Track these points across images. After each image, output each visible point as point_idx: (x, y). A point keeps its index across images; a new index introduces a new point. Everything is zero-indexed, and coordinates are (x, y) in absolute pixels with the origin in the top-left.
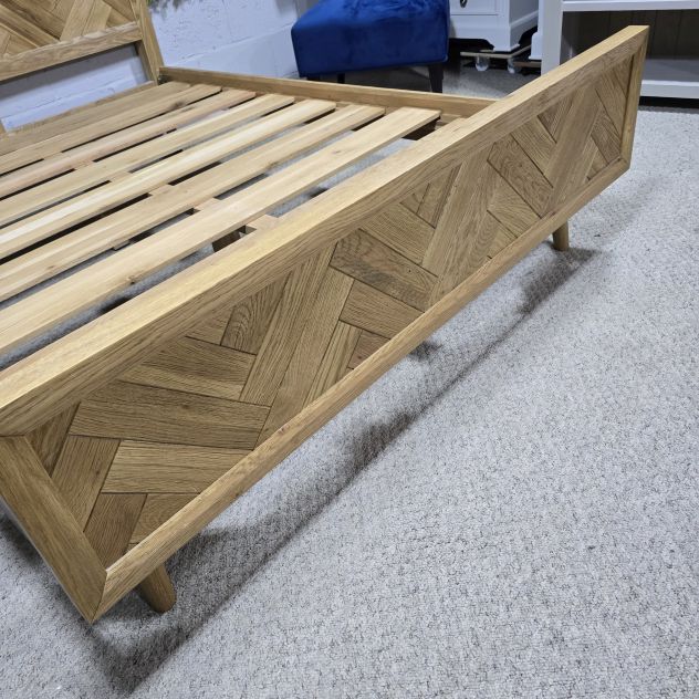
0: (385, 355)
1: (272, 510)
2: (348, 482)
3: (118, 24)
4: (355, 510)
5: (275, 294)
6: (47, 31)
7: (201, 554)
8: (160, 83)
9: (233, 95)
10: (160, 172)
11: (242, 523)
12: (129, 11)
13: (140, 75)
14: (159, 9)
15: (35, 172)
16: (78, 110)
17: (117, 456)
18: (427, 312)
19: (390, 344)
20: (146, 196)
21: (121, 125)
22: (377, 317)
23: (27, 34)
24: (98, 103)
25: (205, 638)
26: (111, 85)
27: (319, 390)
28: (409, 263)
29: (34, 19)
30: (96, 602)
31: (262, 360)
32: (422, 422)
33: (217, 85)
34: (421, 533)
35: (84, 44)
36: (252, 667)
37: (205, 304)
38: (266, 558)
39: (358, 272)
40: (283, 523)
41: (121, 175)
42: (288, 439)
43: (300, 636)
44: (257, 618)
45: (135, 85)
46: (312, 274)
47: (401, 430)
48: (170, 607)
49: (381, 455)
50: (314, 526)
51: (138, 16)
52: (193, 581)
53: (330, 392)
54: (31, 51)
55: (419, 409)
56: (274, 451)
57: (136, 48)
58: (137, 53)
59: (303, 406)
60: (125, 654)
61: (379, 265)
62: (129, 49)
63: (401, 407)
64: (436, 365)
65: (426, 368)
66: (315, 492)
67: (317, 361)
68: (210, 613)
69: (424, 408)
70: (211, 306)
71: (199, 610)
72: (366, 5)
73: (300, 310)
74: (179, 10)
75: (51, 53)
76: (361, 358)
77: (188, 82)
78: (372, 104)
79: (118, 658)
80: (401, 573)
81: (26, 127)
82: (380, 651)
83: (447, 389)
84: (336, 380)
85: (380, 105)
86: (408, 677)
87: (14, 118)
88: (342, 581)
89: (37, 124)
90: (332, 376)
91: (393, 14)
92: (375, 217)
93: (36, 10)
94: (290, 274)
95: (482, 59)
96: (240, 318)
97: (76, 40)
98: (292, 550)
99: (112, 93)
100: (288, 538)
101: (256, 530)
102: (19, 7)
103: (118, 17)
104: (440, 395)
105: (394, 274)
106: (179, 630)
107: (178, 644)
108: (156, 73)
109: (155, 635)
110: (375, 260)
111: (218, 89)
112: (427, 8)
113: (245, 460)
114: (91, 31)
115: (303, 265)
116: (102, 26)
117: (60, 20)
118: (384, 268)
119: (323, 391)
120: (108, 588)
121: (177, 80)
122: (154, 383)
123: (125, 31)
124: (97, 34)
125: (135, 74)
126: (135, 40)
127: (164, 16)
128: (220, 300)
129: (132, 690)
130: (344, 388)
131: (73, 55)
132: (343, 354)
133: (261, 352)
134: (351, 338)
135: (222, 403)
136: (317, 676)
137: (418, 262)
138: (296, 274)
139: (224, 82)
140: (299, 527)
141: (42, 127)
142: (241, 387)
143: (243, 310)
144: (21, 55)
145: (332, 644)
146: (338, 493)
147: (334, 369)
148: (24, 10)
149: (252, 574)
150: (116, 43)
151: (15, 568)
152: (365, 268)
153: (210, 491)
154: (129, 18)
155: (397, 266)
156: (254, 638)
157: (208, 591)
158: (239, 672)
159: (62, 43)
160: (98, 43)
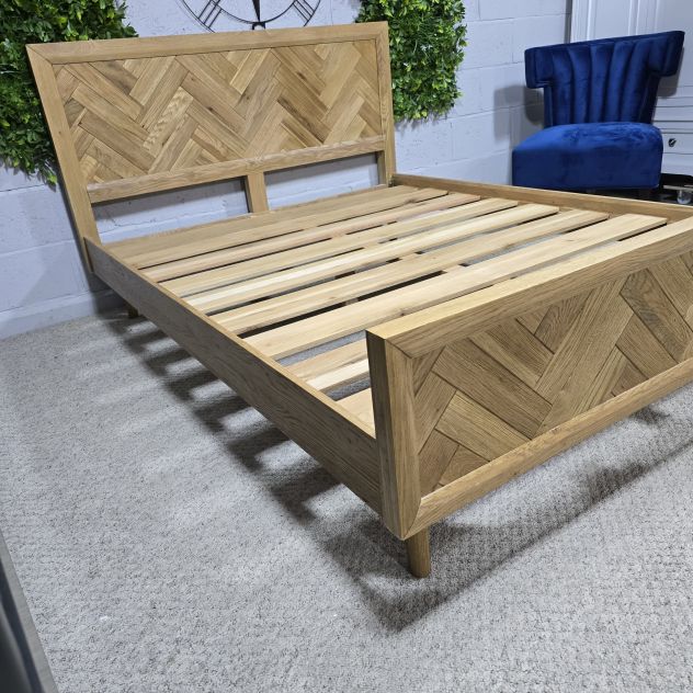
0: (643, 392)
1: (514, 518)
2: (586, 509)
3: (368, 136)
4: (595, 531)
5: (579, 304)
6: (316, 136)
7: (440, 548)
8: (391, 186)
9: (457, 197)
10: (407, 244)
11: (485, 523)
12: (378, 127)
13: (375, 179)
14: (400, 128)
15: (302, 237)
16: (324, 200)
17: (452, 402)
18: (681, 364)
19: (647, 383)
20: (396, 260)
21: (365, 212)
22: (643, 354)
23: (301, 137)
24: (340, 196)
25: (463, 603)
26: (351, 184)
27: (587, 405)
28: (676, 312)
29: (309, 126)
30: (410, 522)
31: (557, 360)
32: (657, 473)
33: (443, 189)
34: (667, 559)
35: (340, 149)
36: (510, 634)
37: (538, 295)
38: (512, 554)
39: (638, 307)
40: (525, 530)
41: (372, 245)
42: (559, 439)
43: (554, 618)
44: (510, 597)
45: (368, 186)
46: (607, 296)
47: (635, 476)
48: (427, 575)
49: (617, 492)
50: (556, 536)
51: (385, 132)
52: (445, 558)
53: (596, 409)
54: (302, 150)
55: (652, 463)
56: (547, 446)
57: (377, 156)
58: (376, 161)
59: (573, 415)
60: (390, 602)
61: (654, 306)
62: (371, 158)
63: (633, 459)
64: (665, 430)
65: (656, 431)
66: (554, 512)
67: (593, 376)
68: (464, 585)
69: (657, 463)
70: (541, 297)
71: (454, 581)
72: (585, 135)
73: (592, 324)
74: (416, 131)
75: (316, 153)
76: (624, 388)
77: (416, 186)
78: (596, 210)
79: (384, 604)
80: (649, 586)
81: (284, 208)
82: (636, 644)
83: (680, 450)
84: (601, 401)
85: (603, 211)
86: (667, 669)
87: (276, 200)
88: (591, 583)
89: (293, 207)
90: (599, 397)
91: (611, 143)
92: (661, 261)
93: (312, 120)
94: (592, 292)
95: (684, 192)
96: (552, 316)
97: (336, 145)
98: (537, 551)
99: (350, 190)
100: (531, 542)
101: (500, 531)
102: (300, 116)
103: (370, 131)
104: (673, 454)
105: (664, 319)
106: (437, 593)
107: (437, 603)
108: (389, 177)
109: (416, 593)
110: (653, 299)
111: (445, 192)
112: (645, 140)
113: (526, 445)
114: (347, 140)
115: (602, 287)
116: (357, 137)
117: (326, 128)
118: (658, 310)
119: (589, 408)
120: (420, 513)
121: (406, 184)
122: (487, 350)
123: (373, 143)
124: (351, 142)
125: (371, 178)
126: (378, 150)
127: (402, 135)
128: (547, 295)
129: (400, 629)
130: (607, 411)
131: (331, 156)
132: (611, 379)
133: (559, 351)
134: (620, 366)
135: (523, 386)
136: (574, 652)
137: (682, 314)
138: (597, 293)
139: (451, 187)
140: (540, 536)
141: (297, 209)
142: (537, 378)
143: (555, 310)
144: (293, 152)
145: (587, 630)
146: (577, 516)
147: (602, 391)
148: (304, 119)
149: (501, 563)
150: (364, 151)
151: (287, 523)
152: (643, 304)
153: (498, 462)
154: (378, 133)
155: (666, 312)
156: (509, 611)
157: (460, 569)
158: (498, 634)
159: (325, 146)
160: (350, 150)
